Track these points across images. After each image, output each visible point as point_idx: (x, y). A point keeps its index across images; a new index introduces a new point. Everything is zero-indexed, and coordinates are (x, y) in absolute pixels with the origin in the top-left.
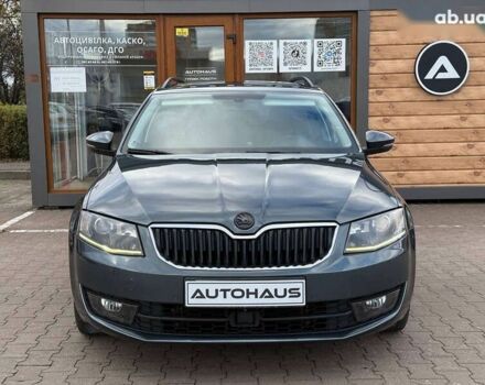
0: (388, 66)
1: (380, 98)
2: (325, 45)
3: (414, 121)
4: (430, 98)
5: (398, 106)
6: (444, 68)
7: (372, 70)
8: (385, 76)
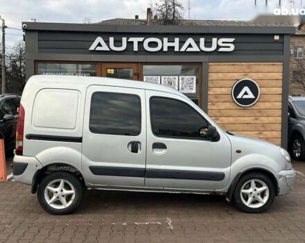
0: (218, 91)
1: (214, 107)
2: (185, 80)
3: (231, 119)
4: (240, 108)
5: (223, 111)
6: (247, 93)
7: (210, 93)
8: (216, 96)
